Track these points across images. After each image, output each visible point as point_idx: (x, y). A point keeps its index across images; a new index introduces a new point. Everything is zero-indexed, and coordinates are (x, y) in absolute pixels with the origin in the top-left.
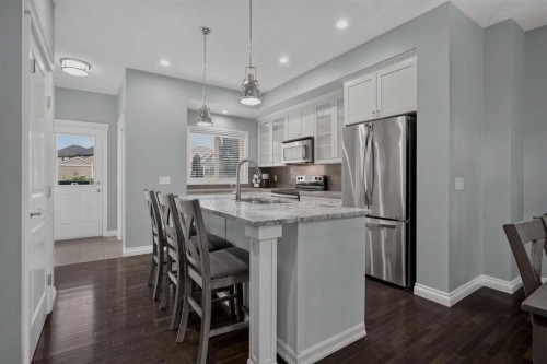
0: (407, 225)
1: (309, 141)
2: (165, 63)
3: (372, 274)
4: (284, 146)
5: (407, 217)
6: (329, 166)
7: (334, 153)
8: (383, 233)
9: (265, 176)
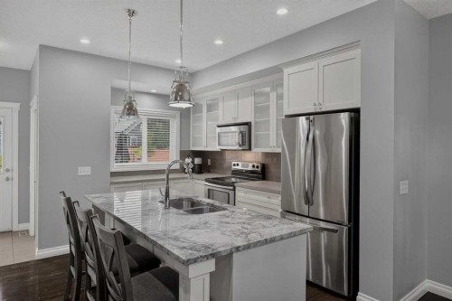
0: (349, 229)
1: (246, 127)
2: (85, 41)
3: (311, 279)
4: (218, 130)
5: (350, 221)
6: (267, 155)
7: (273, 141)
8: (323, 235)
9: (198, 161)
